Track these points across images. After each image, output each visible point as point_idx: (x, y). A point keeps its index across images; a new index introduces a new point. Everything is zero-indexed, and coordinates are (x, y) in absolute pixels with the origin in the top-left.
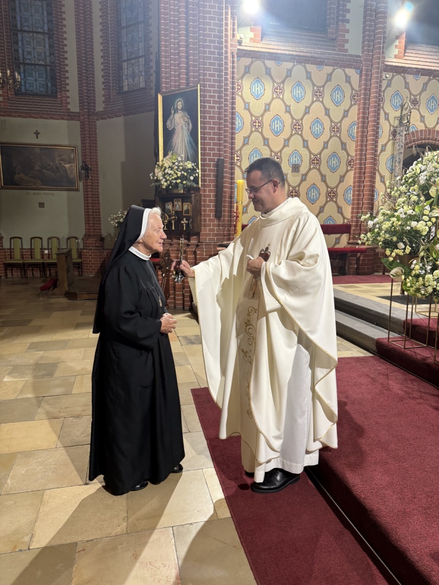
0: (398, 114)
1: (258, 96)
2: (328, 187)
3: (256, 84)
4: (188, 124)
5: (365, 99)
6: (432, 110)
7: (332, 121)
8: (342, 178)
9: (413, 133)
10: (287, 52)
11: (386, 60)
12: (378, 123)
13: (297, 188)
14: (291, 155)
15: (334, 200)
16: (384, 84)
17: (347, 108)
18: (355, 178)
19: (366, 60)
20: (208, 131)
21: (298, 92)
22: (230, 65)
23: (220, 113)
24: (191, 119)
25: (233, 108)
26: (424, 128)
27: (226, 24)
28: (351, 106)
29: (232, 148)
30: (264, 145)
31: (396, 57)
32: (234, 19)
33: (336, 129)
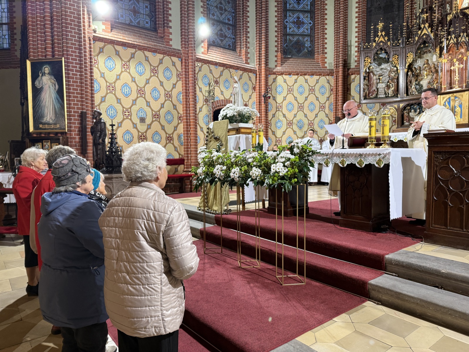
0: (207, 89)
1: (110, 69)
2: (166, 133)
3: (109, 61)
4: (55, 85)
5: (186, 78)
6: (227, 88)
7: (165, 90)
8: (176, 128)
9: (217, 101)
10: (130, 42)
11: (197, 54)
12: (195, 94)
13: (145, 134)
14: (139, 110)
15: (172, 142)
16: (197, 69)
17: (174, 83)
18: (184, 128)
19: (184, 53)
20: (72, 91)
21: (140, 68)
22: (88, 46)
23: (81, 79)
24: (57, 81)
25: (91, 76)
26: (223, 99)
27: (84, 18)
28: (177, 81)
29: (92, 104)
30: (118, 103)
31: (203, 53)
32: (89, 15)
33: (168, 96)
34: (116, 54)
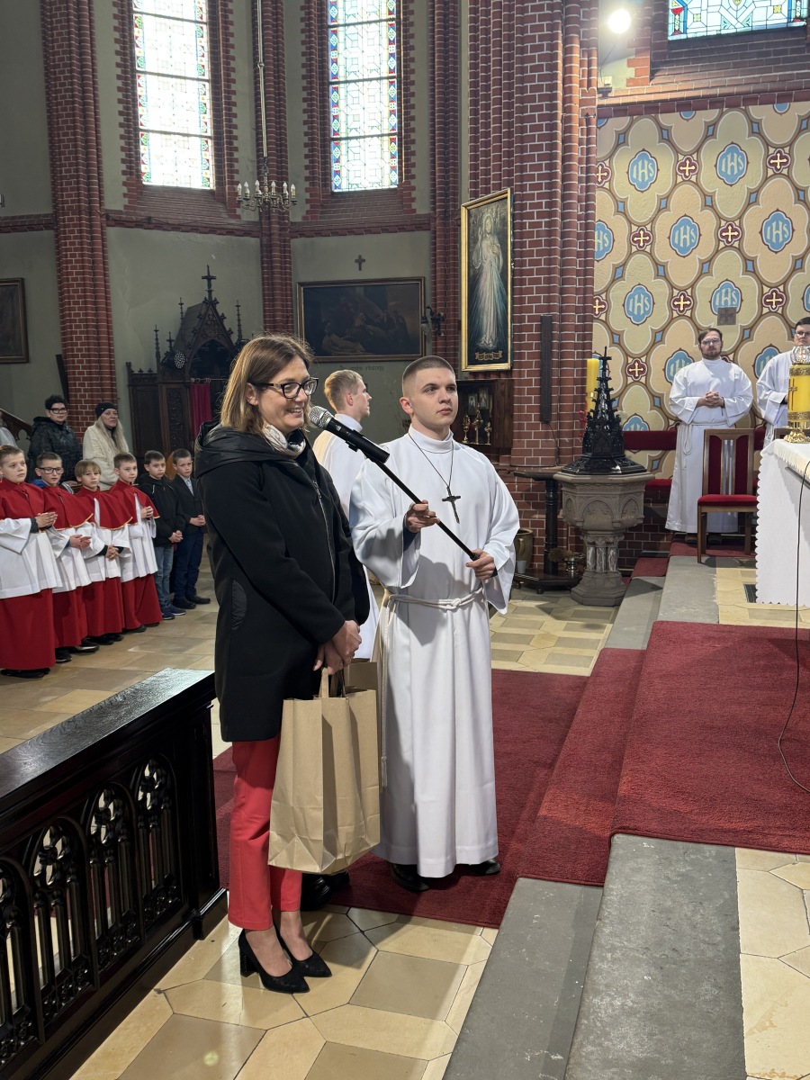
4: (498, 257)
20: (528, 267)
25: (587, 217)
27: (570, 70)
29: (585, 291)
30: (657, 276)
32: (589, 55)
34: (662, 139)
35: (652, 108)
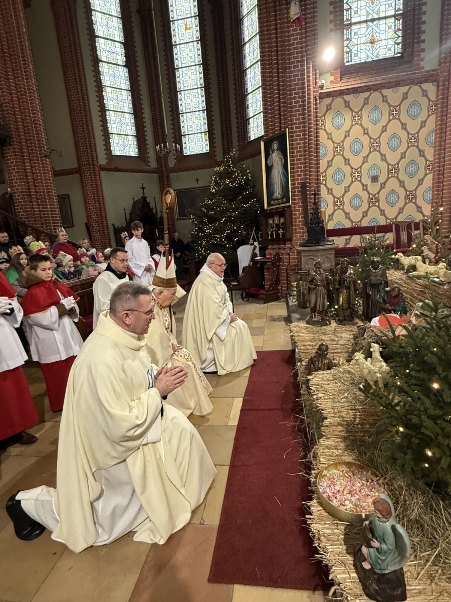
1: (339, 126)
2: (406, 191)
3: (337, 117)
4: (281, 160)
5: (443, 107)
7: (409, 134)
8: (421, 182)
10: (363, 85)
13: (377, 195)
14: (371, 168)
15: (414, 201)
17: (424, 120)
18: (433, 180)
19: (443, 72)
20: (296, 162)
21: (375, 115)
22: (313, 107)
23: (305, 147)
24: (283, 155)
25: (317, 141)
29: (318, 172)
30: (346, 164)
32: (315, 71)
33: (413, 140)
34: (346, 106)
35: (341, 93)
